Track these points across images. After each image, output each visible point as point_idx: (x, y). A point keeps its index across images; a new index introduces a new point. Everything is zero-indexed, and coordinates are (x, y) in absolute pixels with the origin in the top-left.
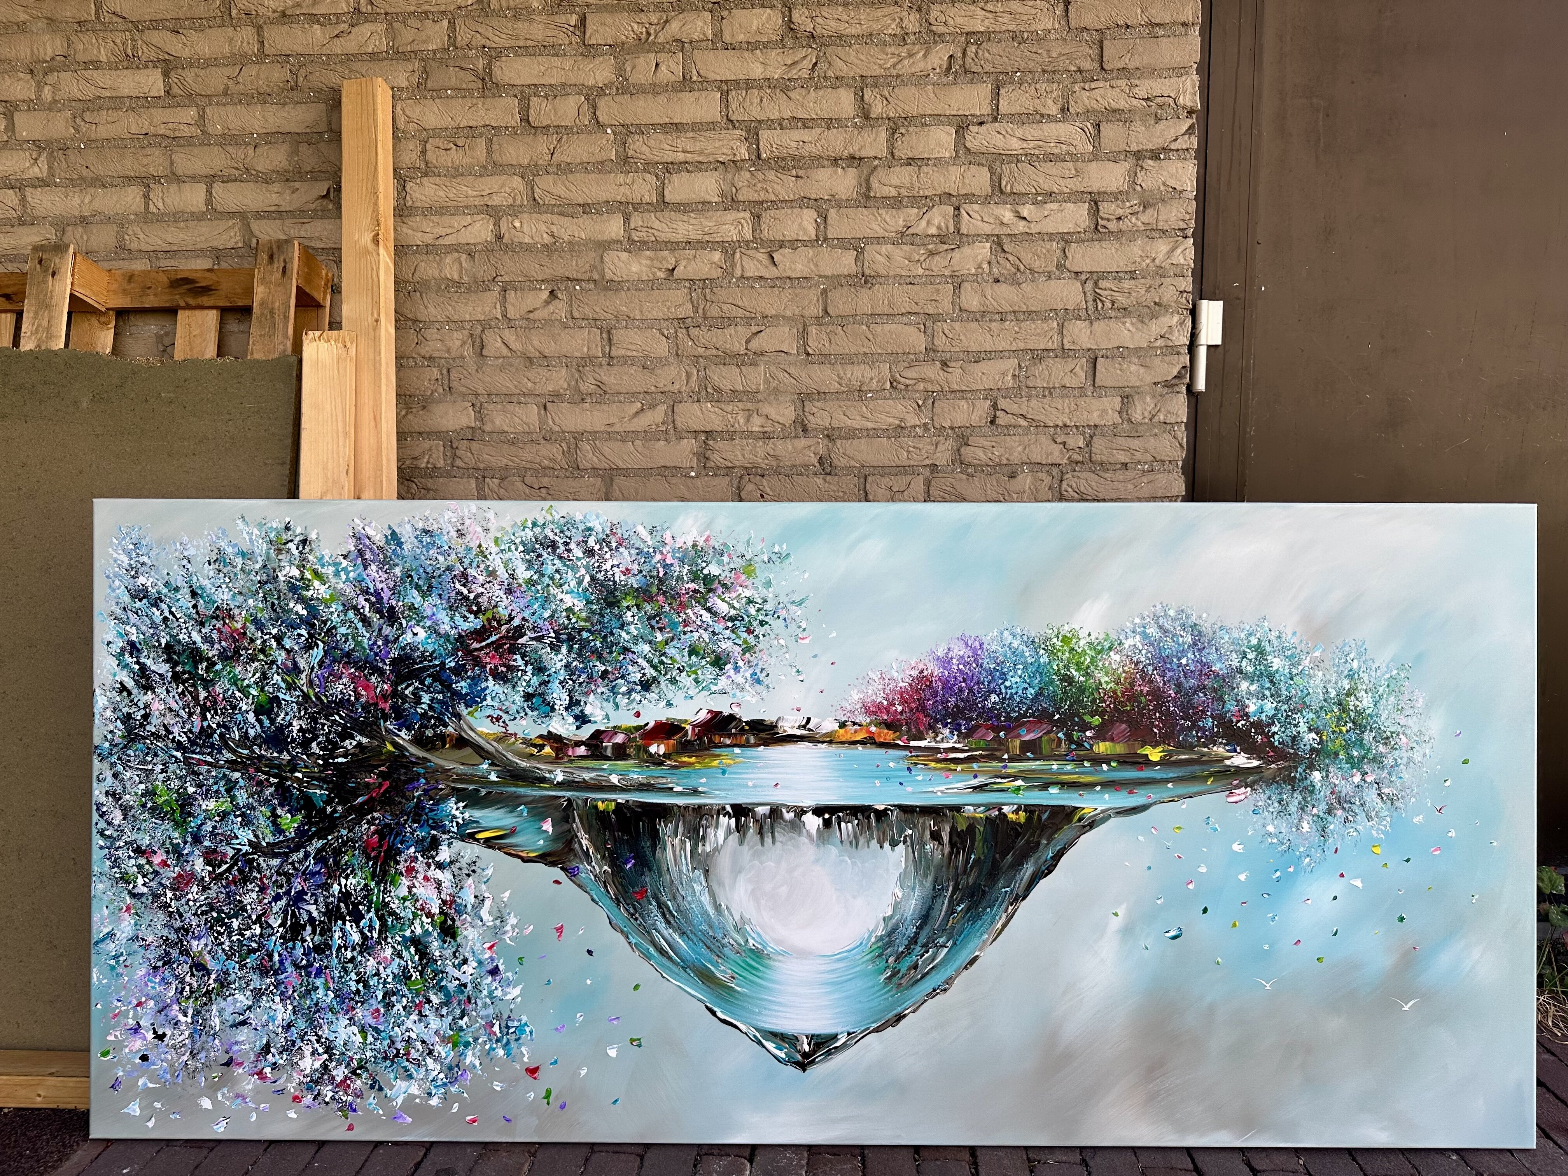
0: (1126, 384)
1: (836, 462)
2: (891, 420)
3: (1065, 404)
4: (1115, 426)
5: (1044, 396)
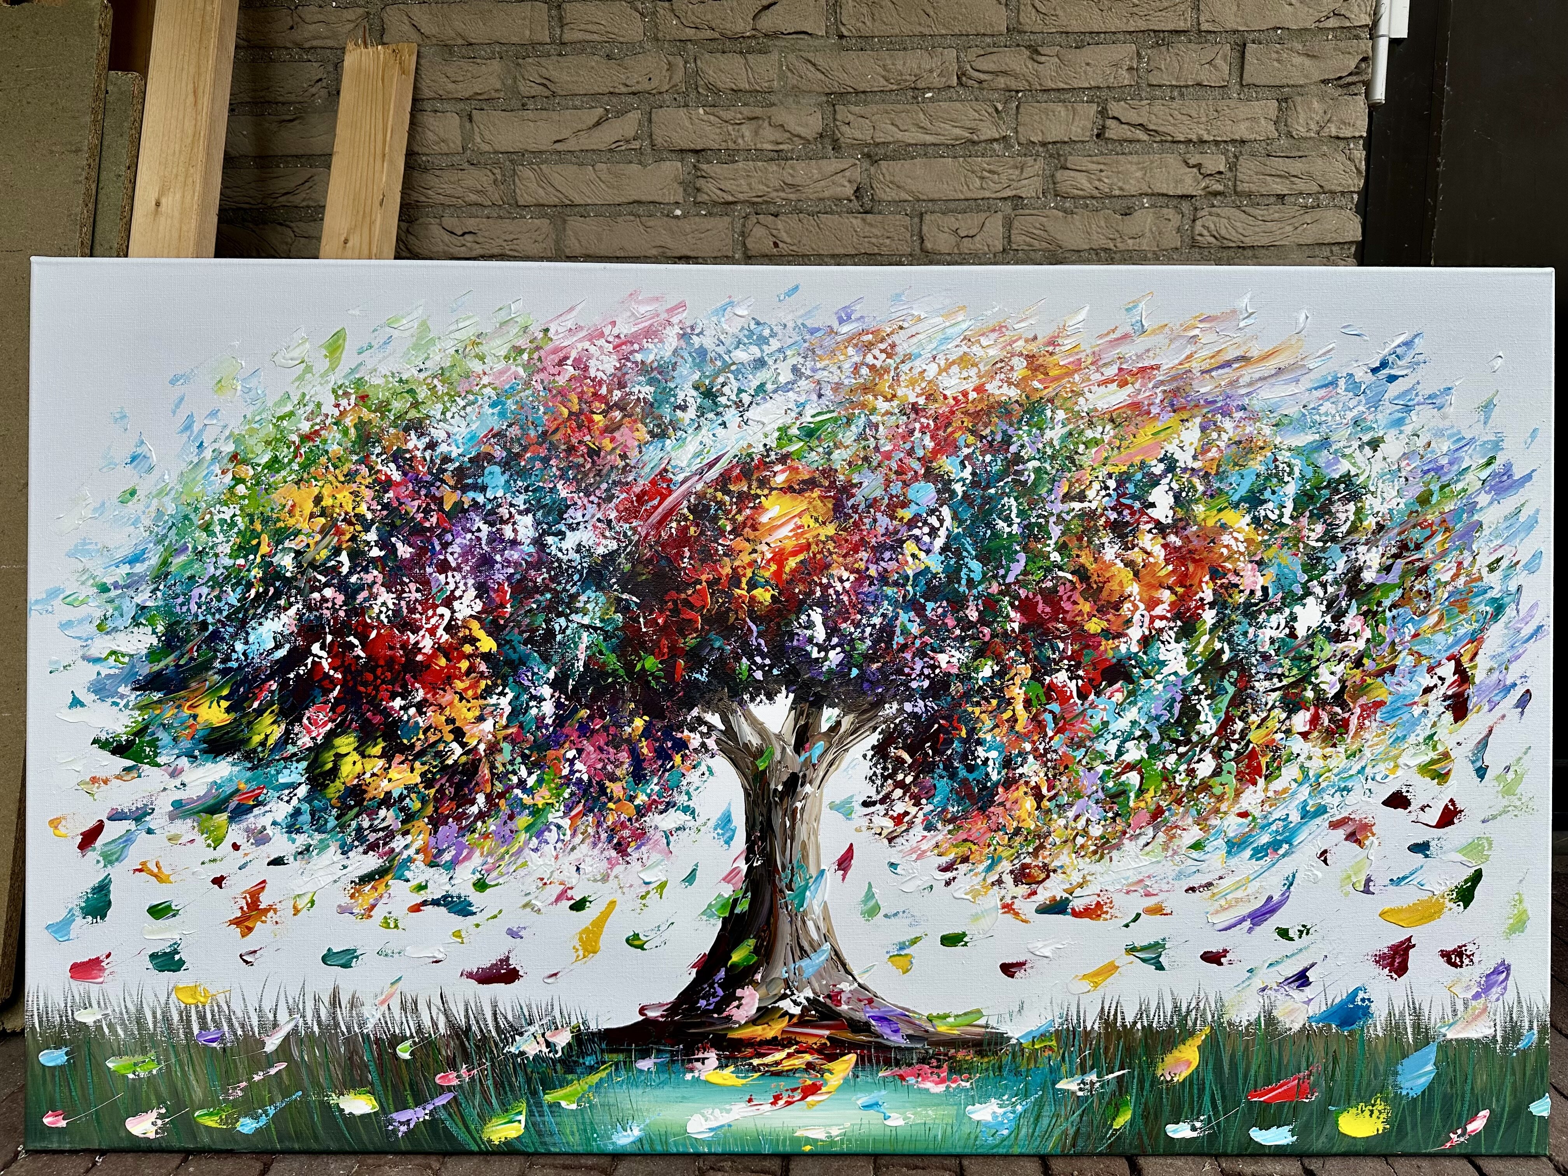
0: (1284, 81)
1: (880, 194)
2: (958, 132)
3: (1200, 109)
4: (1269, 141)
5: (1172, 98)
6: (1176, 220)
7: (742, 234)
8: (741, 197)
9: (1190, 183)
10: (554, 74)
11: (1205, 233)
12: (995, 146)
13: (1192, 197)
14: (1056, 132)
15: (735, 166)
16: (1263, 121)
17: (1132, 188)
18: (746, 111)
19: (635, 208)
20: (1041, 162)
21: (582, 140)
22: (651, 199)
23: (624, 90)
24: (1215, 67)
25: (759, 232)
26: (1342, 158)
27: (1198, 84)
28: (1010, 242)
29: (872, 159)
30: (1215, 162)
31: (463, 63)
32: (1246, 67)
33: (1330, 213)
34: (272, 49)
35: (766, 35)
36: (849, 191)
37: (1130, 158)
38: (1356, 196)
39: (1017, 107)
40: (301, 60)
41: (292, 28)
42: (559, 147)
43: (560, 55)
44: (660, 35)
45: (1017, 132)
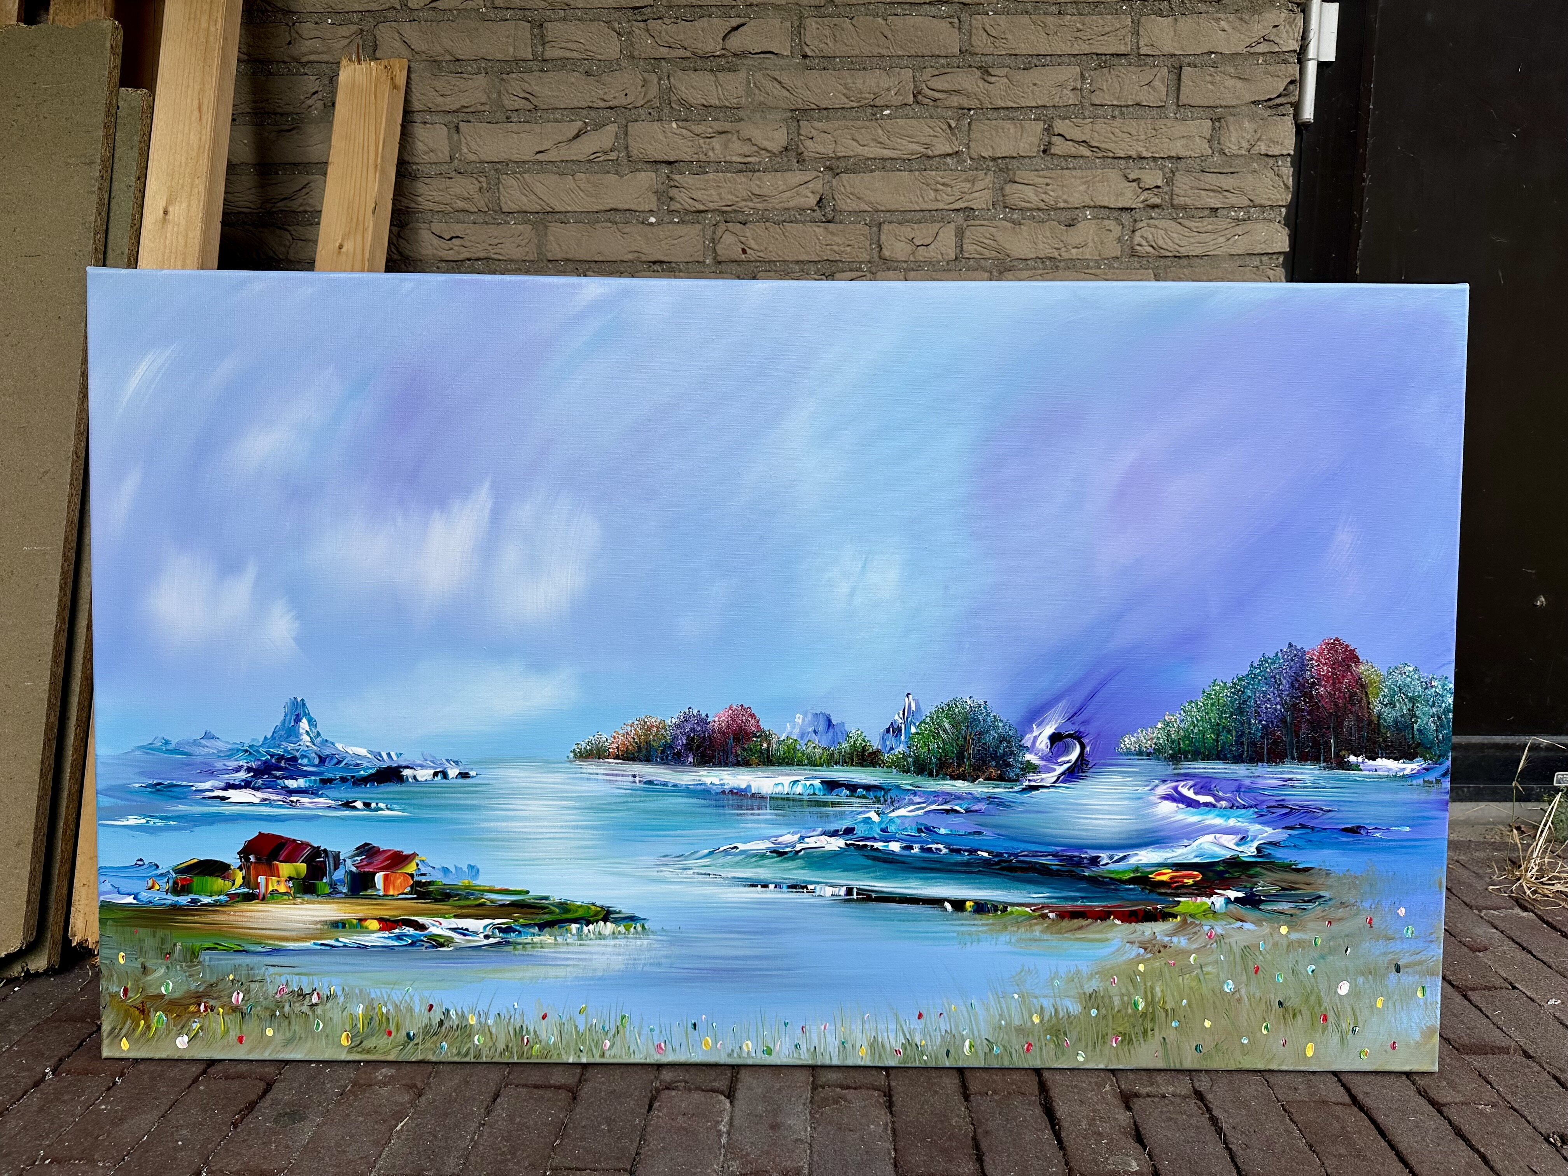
0: (1218, 102)
1: (841, 205)
2: (914, 147)
3: (1139, 127)
4: (1203, 157)
5: (1114, 117)
6: (1117, 230)
7: (713, 240)
8: (712, 206)
9: (1129, 197)
10: (536, 89)
11: (1144, 243)
12: (949, 160)
13: (1132, 209)
14: (1005, 148)
15: (706, 177)
16: (1197, 138)
17: (1076, 199)
18: (717, 126)
19: (611, 216)
20: (990, 176)
21: (562, 152)
22: (626, 207)
23: (602, 104)
24: (1154, 89)
25: (728, 238)
26: (1271, 174)
27: (1137, 104)
28: (962, 251)
29: (833, 171)
30: (1153, 177)
31: (451, 78)
32: (1182, 88)
33: (1259, 226)
34: (271, 63)
35: (735, 55)
36: (812, 201)
37: (1074, 173)
38: (1284, 210)
39: (969, 124)
40: (298, 74)
41: (290, 43)
42: (540, 157)
43: (542, 71)
44: (636, 53)
45: (968, 148)
